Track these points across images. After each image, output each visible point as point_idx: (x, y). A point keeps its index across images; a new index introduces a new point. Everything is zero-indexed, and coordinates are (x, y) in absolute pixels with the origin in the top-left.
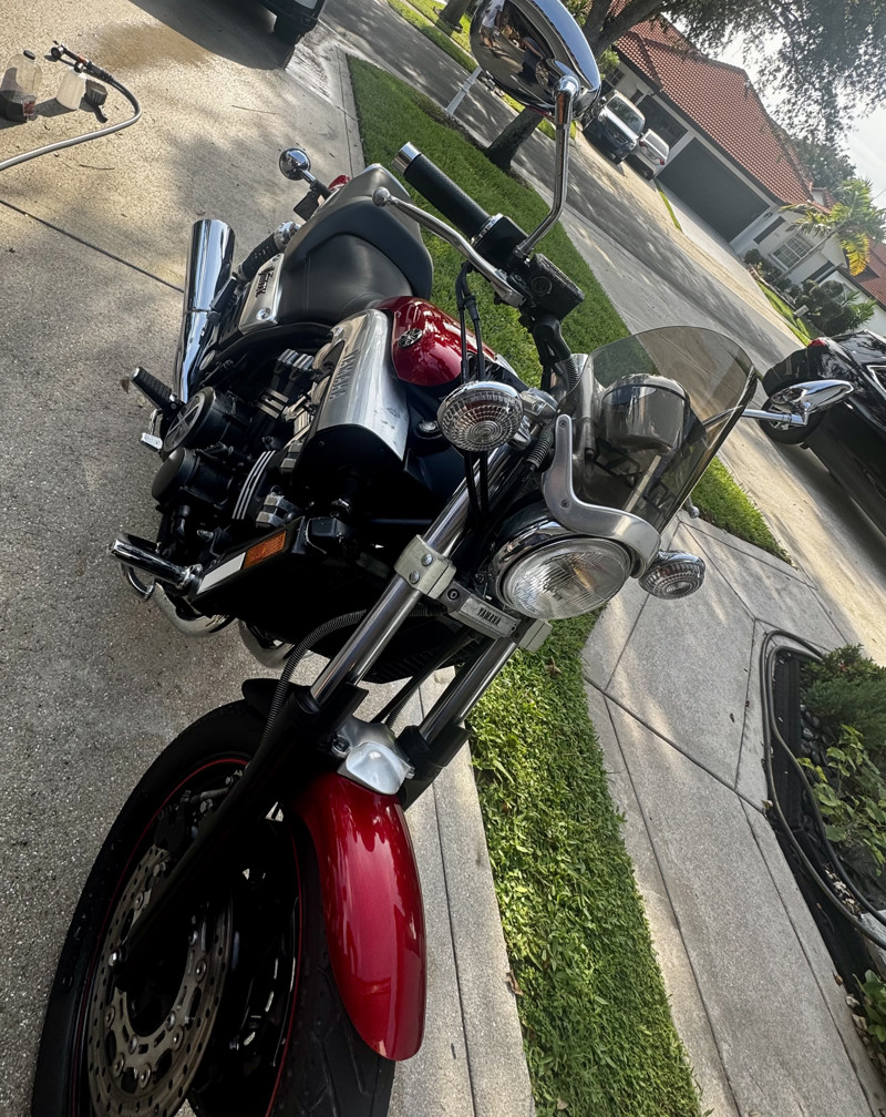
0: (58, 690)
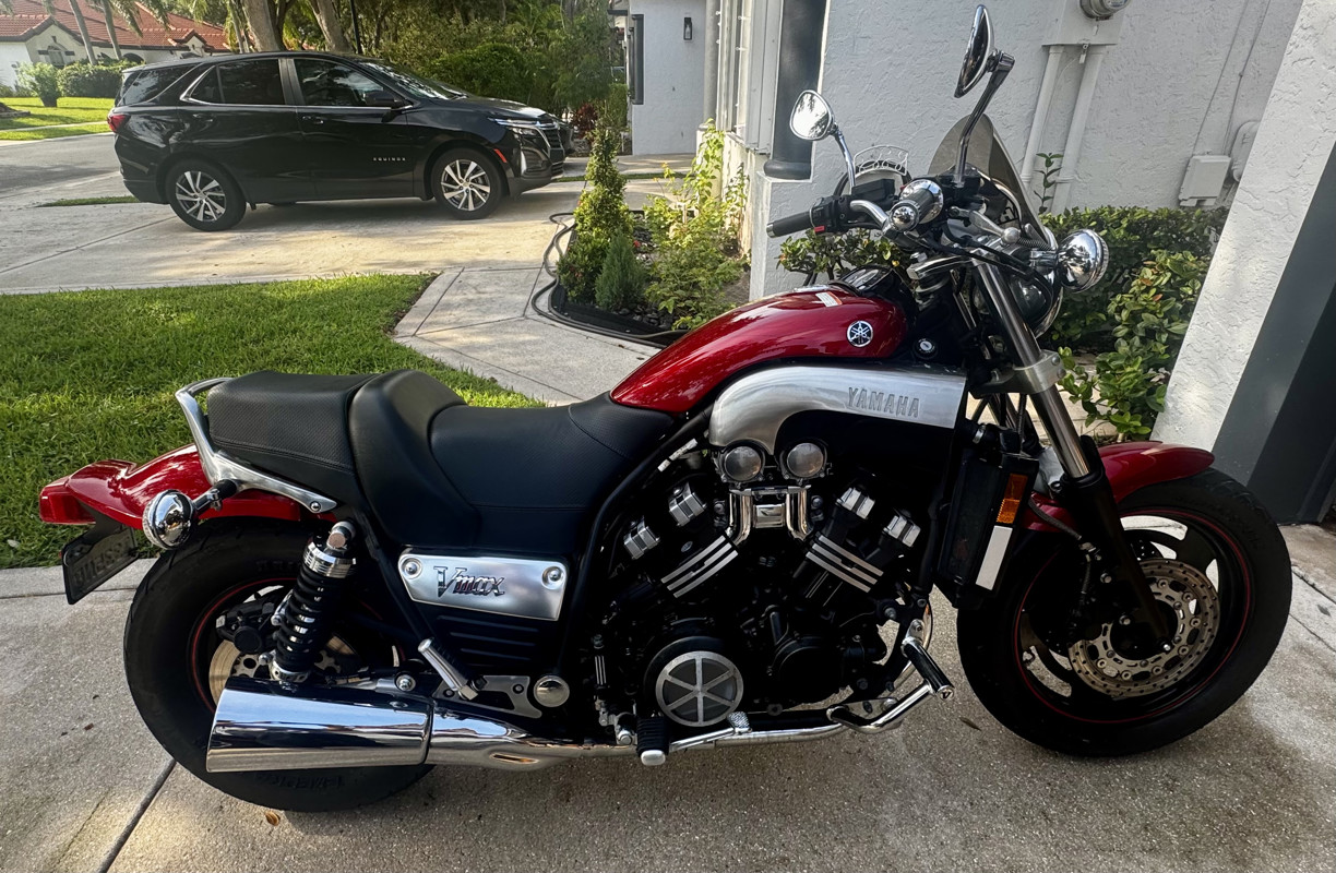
0: (919, 834)
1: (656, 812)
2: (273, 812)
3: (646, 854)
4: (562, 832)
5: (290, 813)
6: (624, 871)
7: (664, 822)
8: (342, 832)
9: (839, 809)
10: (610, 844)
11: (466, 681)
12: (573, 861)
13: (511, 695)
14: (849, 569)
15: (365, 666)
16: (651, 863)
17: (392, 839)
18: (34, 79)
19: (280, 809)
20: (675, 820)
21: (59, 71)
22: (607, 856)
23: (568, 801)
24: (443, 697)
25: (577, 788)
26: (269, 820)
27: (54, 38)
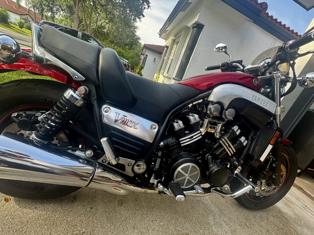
0: (220, 228)
1: (149, 213)
2: (8, 197)
3: (147, 228)
4: (119, 217)
5: (16, 198)
6: (140, 234)
7: (152, 217)
8: (36, 208)
9: (199, 218)
10: (135, 223)
11: (115, 157)
12: (123, 229)
13: (126, 166)
14: (229, 148)
15: (71, 146)
16: (148, 232)
17: (56, 213)
18: (19, 22)
19: (12, 196)
20: (155, 217)
21: (26, 24)
22: (134, 228)
23: (122, 206)
24: (101, 162)
25: (125, 202)
26: (5, 200)
27: (27, 18)
